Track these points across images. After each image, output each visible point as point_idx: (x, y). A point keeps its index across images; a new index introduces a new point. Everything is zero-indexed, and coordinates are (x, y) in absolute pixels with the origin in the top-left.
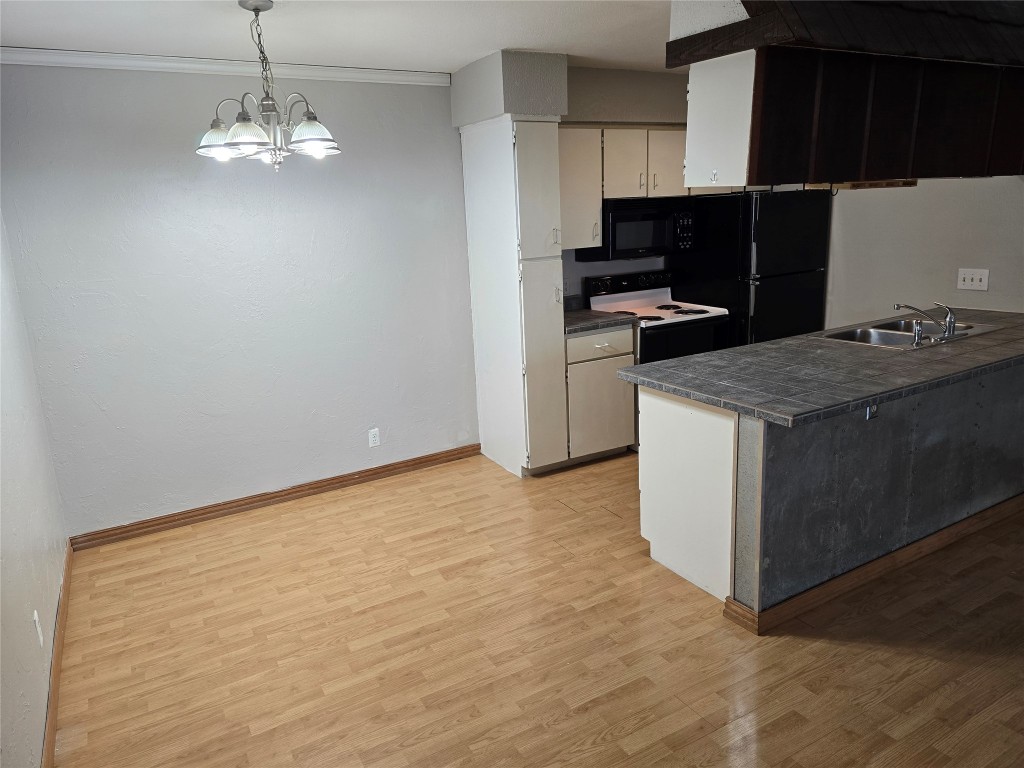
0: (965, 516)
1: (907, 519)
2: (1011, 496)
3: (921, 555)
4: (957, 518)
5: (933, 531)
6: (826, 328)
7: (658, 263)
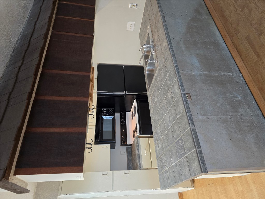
0: (224, 44)
1: (230, 74)
2: (214, 23)
3: (244, 66)
4: (226, 48)
5: (233, 60)
6: (143, 65)
7: (118, 115)
